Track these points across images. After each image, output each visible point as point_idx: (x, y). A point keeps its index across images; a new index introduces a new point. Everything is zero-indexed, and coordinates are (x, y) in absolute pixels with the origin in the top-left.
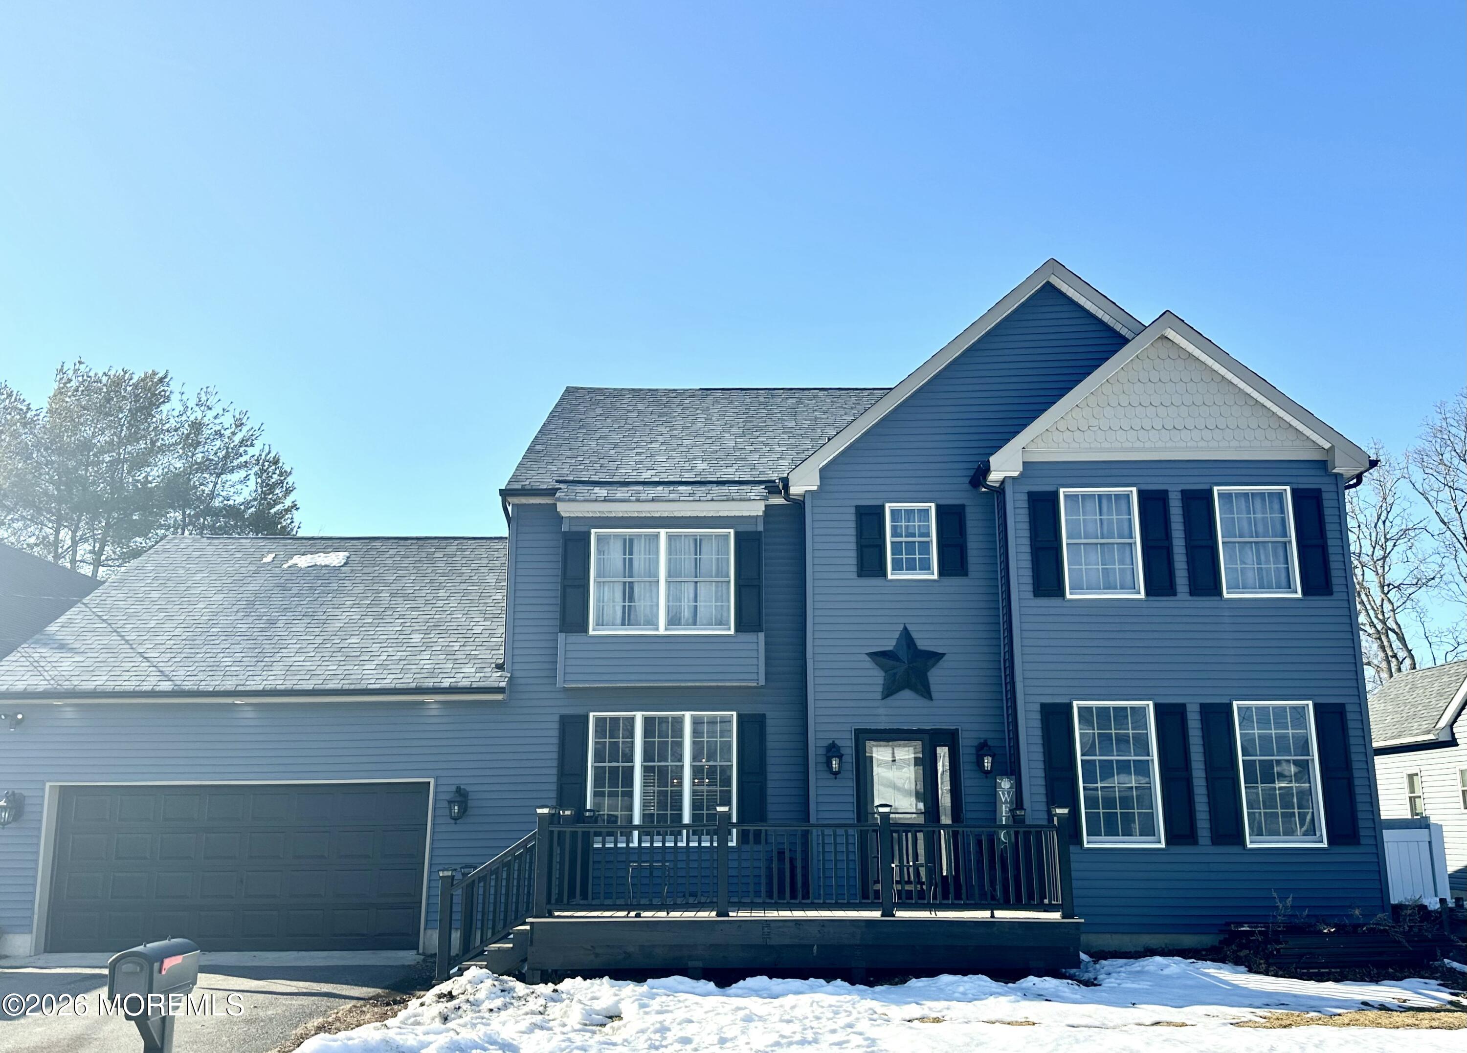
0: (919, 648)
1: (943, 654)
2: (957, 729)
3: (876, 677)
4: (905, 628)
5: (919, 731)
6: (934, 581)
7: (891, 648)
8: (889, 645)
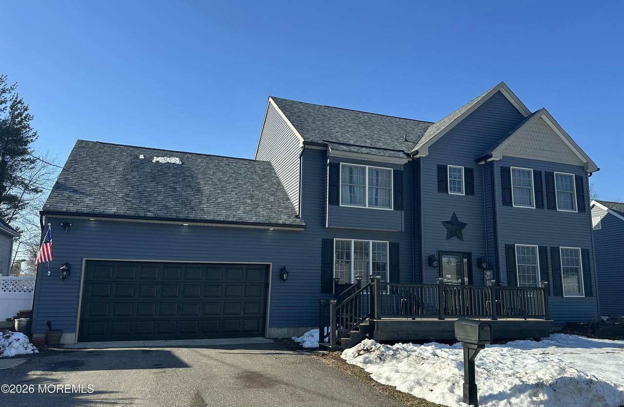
0: (459, 221)
1: (466, 224)
2: (471, 253)
3: (444, 231)
4: (454, 213)
5: (459, 252)
6: (463, 196)
7: (449, 220)
8: (449, 219)
